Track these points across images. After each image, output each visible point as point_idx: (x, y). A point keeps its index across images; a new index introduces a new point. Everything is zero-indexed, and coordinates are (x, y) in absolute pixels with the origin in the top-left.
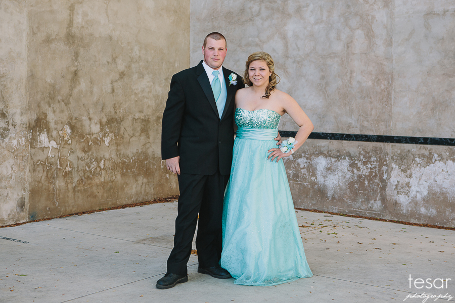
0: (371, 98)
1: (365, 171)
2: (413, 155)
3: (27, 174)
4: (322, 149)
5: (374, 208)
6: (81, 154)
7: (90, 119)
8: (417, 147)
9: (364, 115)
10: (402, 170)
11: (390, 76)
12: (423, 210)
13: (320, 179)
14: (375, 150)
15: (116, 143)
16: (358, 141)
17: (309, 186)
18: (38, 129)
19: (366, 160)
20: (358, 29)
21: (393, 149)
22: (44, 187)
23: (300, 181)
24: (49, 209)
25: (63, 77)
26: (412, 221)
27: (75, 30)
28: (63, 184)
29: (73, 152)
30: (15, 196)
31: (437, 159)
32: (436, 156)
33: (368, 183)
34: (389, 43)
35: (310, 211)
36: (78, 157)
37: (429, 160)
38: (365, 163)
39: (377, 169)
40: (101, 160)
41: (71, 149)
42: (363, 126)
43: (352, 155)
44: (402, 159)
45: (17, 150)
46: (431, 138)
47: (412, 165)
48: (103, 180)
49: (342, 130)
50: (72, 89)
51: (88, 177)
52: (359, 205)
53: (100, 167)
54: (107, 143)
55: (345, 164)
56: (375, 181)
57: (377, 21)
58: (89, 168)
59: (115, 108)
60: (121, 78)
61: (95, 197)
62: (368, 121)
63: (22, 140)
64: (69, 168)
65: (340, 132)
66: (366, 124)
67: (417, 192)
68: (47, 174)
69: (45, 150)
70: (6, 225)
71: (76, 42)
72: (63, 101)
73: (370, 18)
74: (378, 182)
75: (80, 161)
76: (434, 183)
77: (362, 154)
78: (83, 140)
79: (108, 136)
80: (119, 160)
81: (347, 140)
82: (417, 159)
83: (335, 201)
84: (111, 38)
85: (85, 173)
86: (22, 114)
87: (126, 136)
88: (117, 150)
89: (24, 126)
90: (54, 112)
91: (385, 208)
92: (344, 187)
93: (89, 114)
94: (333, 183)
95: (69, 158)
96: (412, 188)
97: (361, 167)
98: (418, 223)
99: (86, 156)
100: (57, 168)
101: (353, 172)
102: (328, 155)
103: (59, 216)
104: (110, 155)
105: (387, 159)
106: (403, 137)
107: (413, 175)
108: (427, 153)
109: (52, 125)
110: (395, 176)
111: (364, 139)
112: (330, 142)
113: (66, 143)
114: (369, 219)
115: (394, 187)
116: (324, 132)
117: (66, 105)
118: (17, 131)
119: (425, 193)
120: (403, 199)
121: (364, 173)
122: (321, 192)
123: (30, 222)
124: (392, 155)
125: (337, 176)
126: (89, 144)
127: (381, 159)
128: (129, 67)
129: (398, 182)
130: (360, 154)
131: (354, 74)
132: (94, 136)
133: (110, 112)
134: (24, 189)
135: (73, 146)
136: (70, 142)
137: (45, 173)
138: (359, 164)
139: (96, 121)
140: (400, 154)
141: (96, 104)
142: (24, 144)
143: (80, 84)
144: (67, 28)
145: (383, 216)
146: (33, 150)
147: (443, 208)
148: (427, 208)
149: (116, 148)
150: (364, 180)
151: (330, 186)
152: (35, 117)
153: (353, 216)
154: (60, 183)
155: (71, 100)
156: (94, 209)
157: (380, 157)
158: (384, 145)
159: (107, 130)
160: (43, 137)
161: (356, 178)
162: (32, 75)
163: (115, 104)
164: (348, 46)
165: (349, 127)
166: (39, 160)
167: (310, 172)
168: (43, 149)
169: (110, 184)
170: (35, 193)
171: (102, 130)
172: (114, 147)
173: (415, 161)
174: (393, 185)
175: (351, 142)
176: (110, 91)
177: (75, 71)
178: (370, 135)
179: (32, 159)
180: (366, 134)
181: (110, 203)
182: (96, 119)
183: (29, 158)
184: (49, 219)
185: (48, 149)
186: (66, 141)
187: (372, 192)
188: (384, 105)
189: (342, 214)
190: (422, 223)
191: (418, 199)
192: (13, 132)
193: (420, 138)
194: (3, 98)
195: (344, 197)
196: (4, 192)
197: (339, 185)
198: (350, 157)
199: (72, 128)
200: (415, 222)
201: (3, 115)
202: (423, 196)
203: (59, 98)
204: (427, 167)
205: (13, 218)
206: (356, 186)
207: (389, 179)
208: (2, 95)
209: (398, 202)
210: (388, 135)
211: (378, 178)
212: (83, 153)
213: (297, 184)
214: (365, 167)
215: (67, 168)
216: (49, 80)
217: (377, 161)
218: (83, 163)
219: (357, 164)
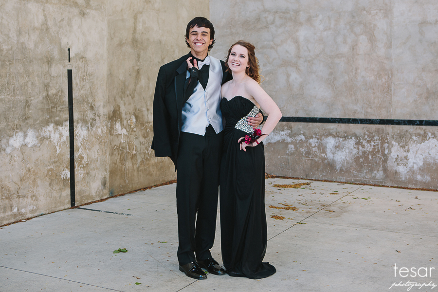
0: (373, 89)
1: (369, 148)
2: (411, 134)
3: (108, 158)
4: (331, 131)
5: (377, 177)
6: (142, 140)
7: (148, 110)
8: (413, 128)
9: (368, 103)
10: (401, 146)
11: (390, 72)
12: (419, 177)
13: (330, 155)
14: (378, 131)
16: (363, 124)
17: (320, 161)
18: (114, 119)
19: (370, 139)
20: (362, 34)
21: (393, 130)
23: (312, 157)
24: (122, 186)
26: (410, 186)
27: (138, 36)
28: (131, 165)
29: (137, 138)
30: (100, 176)
31: (431, 137)
32: (430, 134)
33: (372, 157)
34: (389, 46)
35: (322, 181)
36: (140, 142)
37: (424, 137)
38: (369, 142)
39: (379, 146)
41: (136, 135)
42: (367, 112)
43: (357, 135)
44: (400, 137)
45: (102, 137)
46: (426, 121)
47: (410, 142)
48: (156, 161)
49: (349, 115)
50: (136, 84)
51: (147, 158)
52: (364, 175)
55: (351, 143)
56: (378, 155)
57: (378, 28)
58: (148, 151)
61: (151, 175)
62: (371, 108)
63: (104, 129)
65: (347, 117)
66: (369, 110)
67: (414, 163)
68: (121, 157)
69: (119, 136)
70: (94, 201)
71: (138, 45)
72: (130, 95)
73: (372, 26)
74: (380, 156)
75: (141, 145)
76: (428, 155)
77: (366, 134)
78: (143, 128)
81: (353, 123)
82: (414, 137)
83: (343, 172)
84: (160, 42)
85: (145, 156)
86: (104, 106)
89: (106, 117)
90: (125, 104)
91: (387, 177)
92: (351, 161)
93: (147, 105)
94: (341, 158)
95: (135, 143)
96: (410, 160)
97: (366, 144)
98: (415, 187)
99: (146, 141)
100: (127, 152)
101: (358, 149)
102: (336, 136)
103: (128, 192)
105: (388, 137)
106: (402, 120)
107: (410, 150)
108: (422, 132)
109: (123, 116)
110: (396, 151)
111: (368, 122)
112: (338, 125)
113: (133, 131)
114: (374, 185)
115: (394, 160)
116: (333, 117)
117: (132, 99)
118: (101, 121)
119: (421, 164)
120: (401, 169)
121: (368, 149)
122: (331, 166)
123: (111, 198)
124: (392, 135)
125: (344, 152)
126: (147, 132)
127: (382, 138)
129: (398, 156)
130: (365, 134)
131: (359, 71)
134: (106, 170)
135: (137, 133)
136: (135, 129)
137: (119, 156)
138: (364, 143)
140: (399, 133)
142: (106, 131)
143: (141, 80)
144: (133, 34)
146: (111, 136)
147: (436, 175)
148: (422, 176)
150: (368, 155)
151: (339, 160)
152: (112, 109)
153: (359, 184)
154: (129, 164)
155: (135, 94)
156: (151, 185)
157: (382, 136)
158: (386, 127)
160: (118, 126)
161: (361, 154)
162: (110, 73)
164: (353, 48)
165: (355, 113)
166: (115, 145)
167: (320, 150)
168: (118, 136)
169: (161, 164)
170: (113, 173)
173: (412, 139)
174: (393, 159)
175: (356, 125)
177: (138, 70)
178: (373, 119)
179: (111, 144)
180: (370, 118)
181: (161, 180)
183: (109, 144)
184: (123, 195)
185: (121, 136)
186: (133, 128)
187: (375, 164)
188: (385, 95)
189: (349, 182)
190: (418, 188)
191: (414, 169)
192: (99, 122)
193: (416, 120)
194: (92, 93)
195: (350, 169)
196: (93, 173)
197: (346, 160)
198: (356, 137)
199: (137, 117)
200: (412, 187)
201: (92, 108)
202: (419, 166)
203: (128, 92)
204: (423, 143)
205: (98, 195)
206: (361, 160)
207: (390, 154)
208: (91, 91)
209: (398, 171)
210: (389, 118)
211: (380, 153)
212: (144, 139)
213: (309, 160)
214: (369, 144)
215: (133, 152)
216: (121, 77)
217: (379, 140)
218: (143, 147)
219: (362, 142)
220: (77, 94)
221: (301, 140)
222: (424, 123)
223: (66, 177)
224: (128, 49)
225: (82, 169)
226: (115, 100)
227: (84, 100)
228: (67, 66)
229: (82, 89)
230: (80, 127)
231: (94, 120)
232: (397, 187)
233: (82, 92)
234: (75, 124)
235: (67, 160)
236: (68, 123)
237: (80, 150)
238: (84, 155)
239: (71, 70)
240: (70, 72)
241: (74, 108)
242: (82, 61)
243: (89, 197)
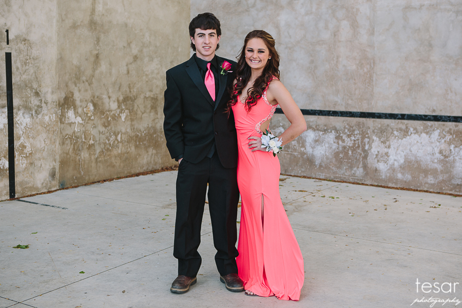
0: (355, 80)
1: (349, 142)
2: (392, 129)
3: (57, 147)
4: (311, 124)
5: (356, 174)
6: (102, 129)
7: (109, 97)
8: (395, 122)
9: (349, 94)
10: (382, 142)
11: (372, 61)
12: (400, 176)
13: (309, 150)
14: (358, 124)
15: (131, 119)
16: (344, 116)
17: (299, 156)
18: (66, 106)
19: (350, 133)
20: (344, 20)
21: (374, 124)
22: (71, 158)
23: (291, 152)
24: (76, 177)
25: (87, 60)
26: (390, 185)
27: (97, 18)
28: (87, 155)
29: (95, 127)
30: (48, 167)
31: (413, 132)
32: (412, 129)
33: (352, 153)
34: (372, 33)
35: (300, 177)
36: (99, 132)
37: (406, 133)
38: (349, 136)
39: (360, 141)
40: (118, 134)
41: (94, 124)
42: (348, 104)
43: (337, 129)
44: (382, 131)
45: (49, 125)
46: (408, 115)
47: (391, 137)
48: (120, 152)
49: (329, 107)
50: (94, 70)
51: (108, 149)
52: (343, 172)
53: (118, 140)
54: (123, 119)
55: (331, 136)
56: (358, 151)
57: (361, 13)
58: (109, 141)
59: (129, 87)
60: (135, 61)
61: (114, 166)
62: (352, 100)
63: (53, 117)
64: (92, 141)
65: (327, 109)
66: (350, 102)
67: (395, 160)
68: (74, 147)
69: (72, 125)
70: (40, 192)
71: (98, 28)
72: (87, 81)
73: (355, 10)
74: (361, 152)
75: (101, 134)
76: (409, 152)
77: (346, 128)
78: (103, 117)
79: (124, 112)
80: (133, 134)
81: (333, 116)
82: (395, 132)
83: (322, 168)
84: (126, 25)
85: (105, 146)
86: (53, 93)
87: (139, 112)
88: (132, 125)
89: (55, 104)
90: (80, 91)
91: (367, 174)
92: (330, 157)
93: (108, 93)
94: (321, 153)
95: (92, 133)
96: (391, 157)
97: (346, 139)
98: (395, 186)
99: (106, 130)
100: (82, 141)
101: (338, 144)
102: (316, 129)
103: (84, 184)
104: (126, 129)
105: (369, 132)
106: (383, 114)
107: (391, 146)
108: (404, 127)
109: (78, 103)
110: (376, 147)
111: (348, 115)
112: (318, 118)
113: (90, 119)
114: (353, 183)
115: (375, 156)
116: (313, 109)
117: (89, 85)
118: (49, 108)
119: (402, 161)
120: (382, 167)
121: (348, 144)
122: (310, 161)
123: (60, 189)
124: (373, 129)
125: (324, 147)
126: (109, 120)
127: (363, 133)
128: (141, 51)
129: (378, 152)
130: (345, 128)
131: (340, 59)
132: (113, 112)
133: (126, 91)
134: (55, 161)
135: (95, 122)
136: (93, 118)
137: (72, 145)
138: (344, 137)
139: (114, 99)
140: (381, 128)
141: (114, 84)
142: (55, 119)
143: (101, 66)
144: (90, 16)
145: (365, 181)
146: (62, 125)
147: (417, 173)
148: (403, 174)
149: (130, 123)
150: (348, 150)
151: (318, 155)
152: (63, 95)
153: (338, 181)
154: (85, 155)
155: (93, 80)
156: (113, 177)
157: (362, 130)
158: (366, 120)
159: (124, 107)
160: (71, 114)
161: (341, 149)
162: (61, 58)
163: (129, 84)
164: (335, 34)
165: (335, 104)
166: (67, 134)
167: (300, 144)
168: (70, 124)
169: (126, 155)
170: (64, 163)
171: (119, 107)
172: (129, 123)
173: (393, 134)
174: (373, 155)
175: (337, 117)
176: (125, 72)
177: (97, 54)
178: (354, 112)
179: (61, 133)
180: (350, 110)
181: (126, 172)
182: (114, 97)
183: (59, 132)
184: (76, 187)
185: (75, 124)
186: (90, 117)
187: (355, 161)
188: (367, 86)
189: (328, 179)
190: (398, 186)
191: (395, 166)
192: (46, 109)
193: (398, 114)
194: (37, 78)
195: (330, 165)
196: (38, 163)
197: (326, 155)
198: (336, 131)
199: (95, 105)
200: (393, 186)
201: (37, 94)
202: (400, 164)
203: (84, 78)
204: (404, 139)
205: (45, 187)
206: (341, 155)
207: (370, 149)
208: (35, 75)
209: (378, 169)
210: (370, 111)
211: (361, 149)
212: (104, 128)
213: (288, 154)
214: (349, 139)
215: (90, 141)
216: (75, 62)
217: (360, 134)
218: (103, 137)
219: (342, 137)
220: (18, 79)
221: (281, 132)
222: (405, 117)
223: (3, 167)
224: (84, 32)
225: (24, 159)
226: (67, 86)
227: (27, 85)
228: (4, 48)
229: (24, 74)
230: (21, 114)
231: (40, 107)
232: (377, 186)
233: (24, 76)
234: (15, 111)
235: (5, 149)
236: (6, 110)
237: (22, 138)
238: (27, 144)
239: (10, 53)
240: (8, 56)
241: (13, 93)
242: (25, 44)
243: (32, 188)
